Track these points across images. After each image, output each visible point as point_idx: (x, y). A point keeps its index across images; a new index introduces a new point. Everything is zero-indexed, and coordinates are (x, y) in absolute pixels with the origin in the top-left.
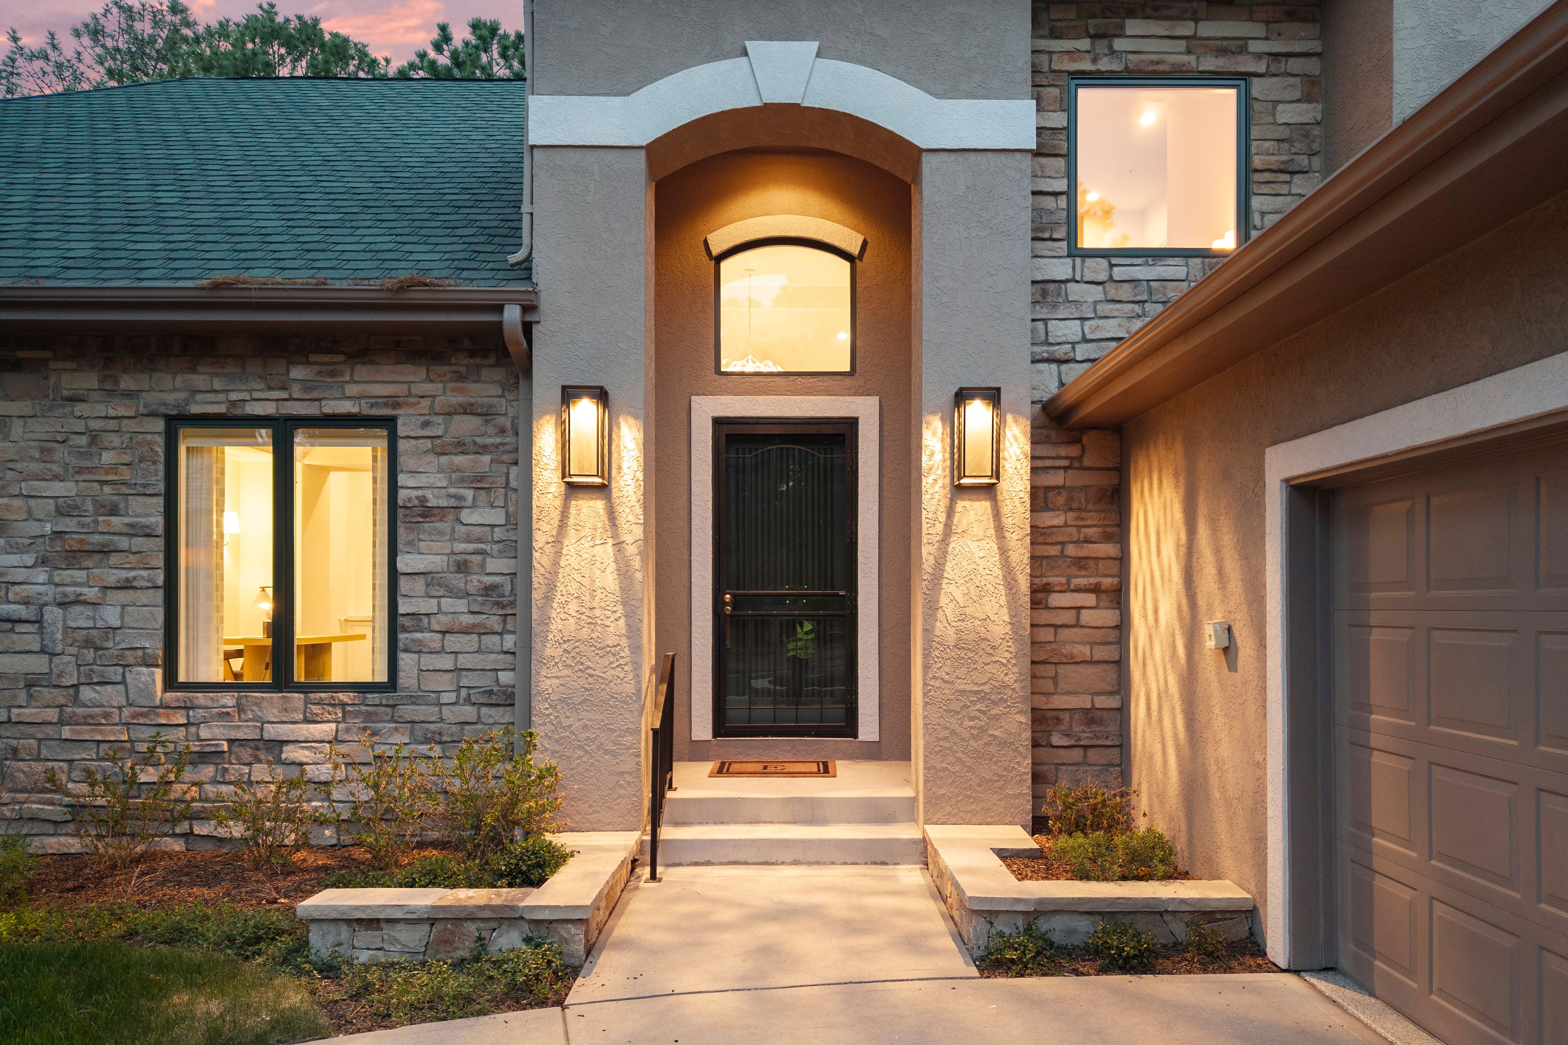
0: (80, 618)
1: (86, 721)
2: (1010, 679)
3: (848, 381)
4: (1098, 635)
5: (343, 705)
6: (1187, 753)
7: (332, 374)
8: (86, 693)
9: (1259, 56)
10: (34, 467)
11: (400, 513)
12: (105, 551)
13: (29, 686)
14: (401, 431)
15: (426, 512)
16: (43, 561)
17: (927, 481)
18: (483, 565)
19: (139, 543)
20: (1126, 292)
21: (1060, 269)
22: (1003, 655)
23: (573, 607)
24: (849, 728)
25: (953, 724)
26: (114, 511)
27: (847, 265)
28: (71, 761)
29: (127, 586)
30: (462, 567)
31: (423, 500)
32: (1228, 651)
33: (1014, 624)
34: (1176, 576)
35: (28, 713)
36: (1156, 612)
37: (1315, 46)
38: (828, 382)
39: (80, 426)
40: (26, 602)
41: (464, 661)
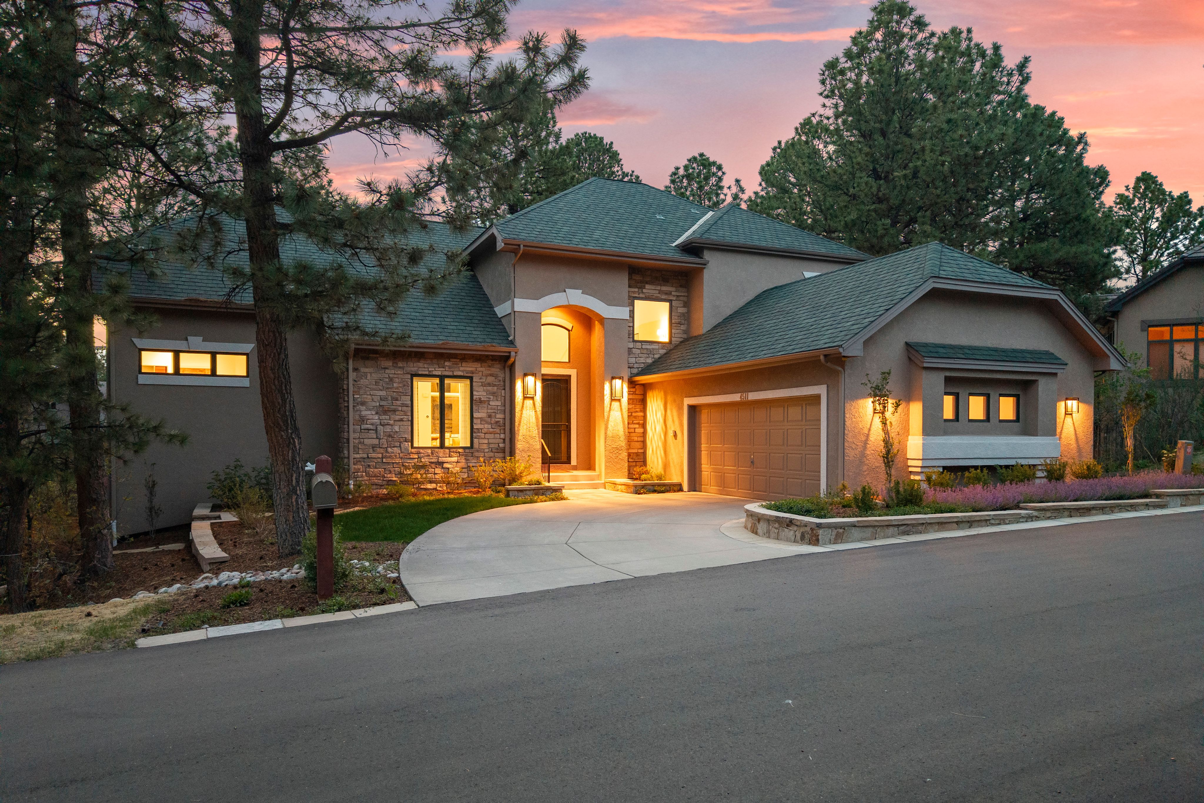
0: (388, 429)
1: (390, 457)
2: (623, 445)
3: (568, 365)
4: (639, 435)
5: (459, 452)
6: (664, 458)
7: (457, 364)
8: (389, 450)
9: (674, 296)
10: (375, 387)
11: (474, 402)
12: (394, 411)
13: (373, 448)
14: (474, 380)
15: (481, 401)
16: (377, 413)
17: (605, 398)
18: (495, 416)
19: (405, 408)
20: (645, 351)
21: (631, 345)
22: (622, 439)
23: (525, 427)
24: (568, 461)
25: (611, 455)
26: (397, 400)
27: (567, 332)
28: (385, 469)
29: (402, 420)
30: (490, 416)
31: (480, 399)
32: (675, 435)
33: (624, 432)
34: (662, 421)
35: (374, 455)
36: (655, 429)
37: (686, 294)
38: (563, 364)
39: (387, 376)
40: (372, 424)
41: (491, 441)
